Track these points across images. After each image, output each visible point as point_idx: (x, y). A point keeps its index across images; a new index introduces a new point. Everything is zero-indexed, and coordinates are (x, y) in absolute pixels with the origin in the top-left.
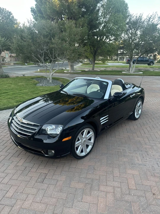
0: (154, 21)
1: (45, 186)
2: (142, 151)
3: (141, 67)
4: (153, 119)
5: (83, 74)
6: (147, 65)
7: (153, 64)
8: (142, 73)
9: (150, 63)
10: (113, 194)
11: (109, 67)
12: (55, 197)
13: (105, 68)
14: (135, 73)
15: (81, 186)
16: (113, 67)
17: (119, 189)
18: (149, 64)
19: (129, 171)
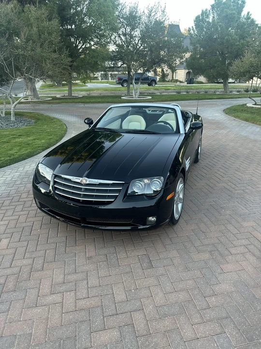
0: (156, 16)
1: (161, 270)
2: (237, 198)
3: (143, 88)
4: (216, 158)
5: (59, 103)
6: (146, 86)
7: (156, 84)
8: (151, 97)
9: (151, 82)
10: (250, 253)
11: (93, 90)
12: (187, 278)
13: (88, 92)
14: (142, 99)
15: (206, 256)
16: (98, 89)
17: (252, 247)
18: (150, 85)
19: (245, 224)
